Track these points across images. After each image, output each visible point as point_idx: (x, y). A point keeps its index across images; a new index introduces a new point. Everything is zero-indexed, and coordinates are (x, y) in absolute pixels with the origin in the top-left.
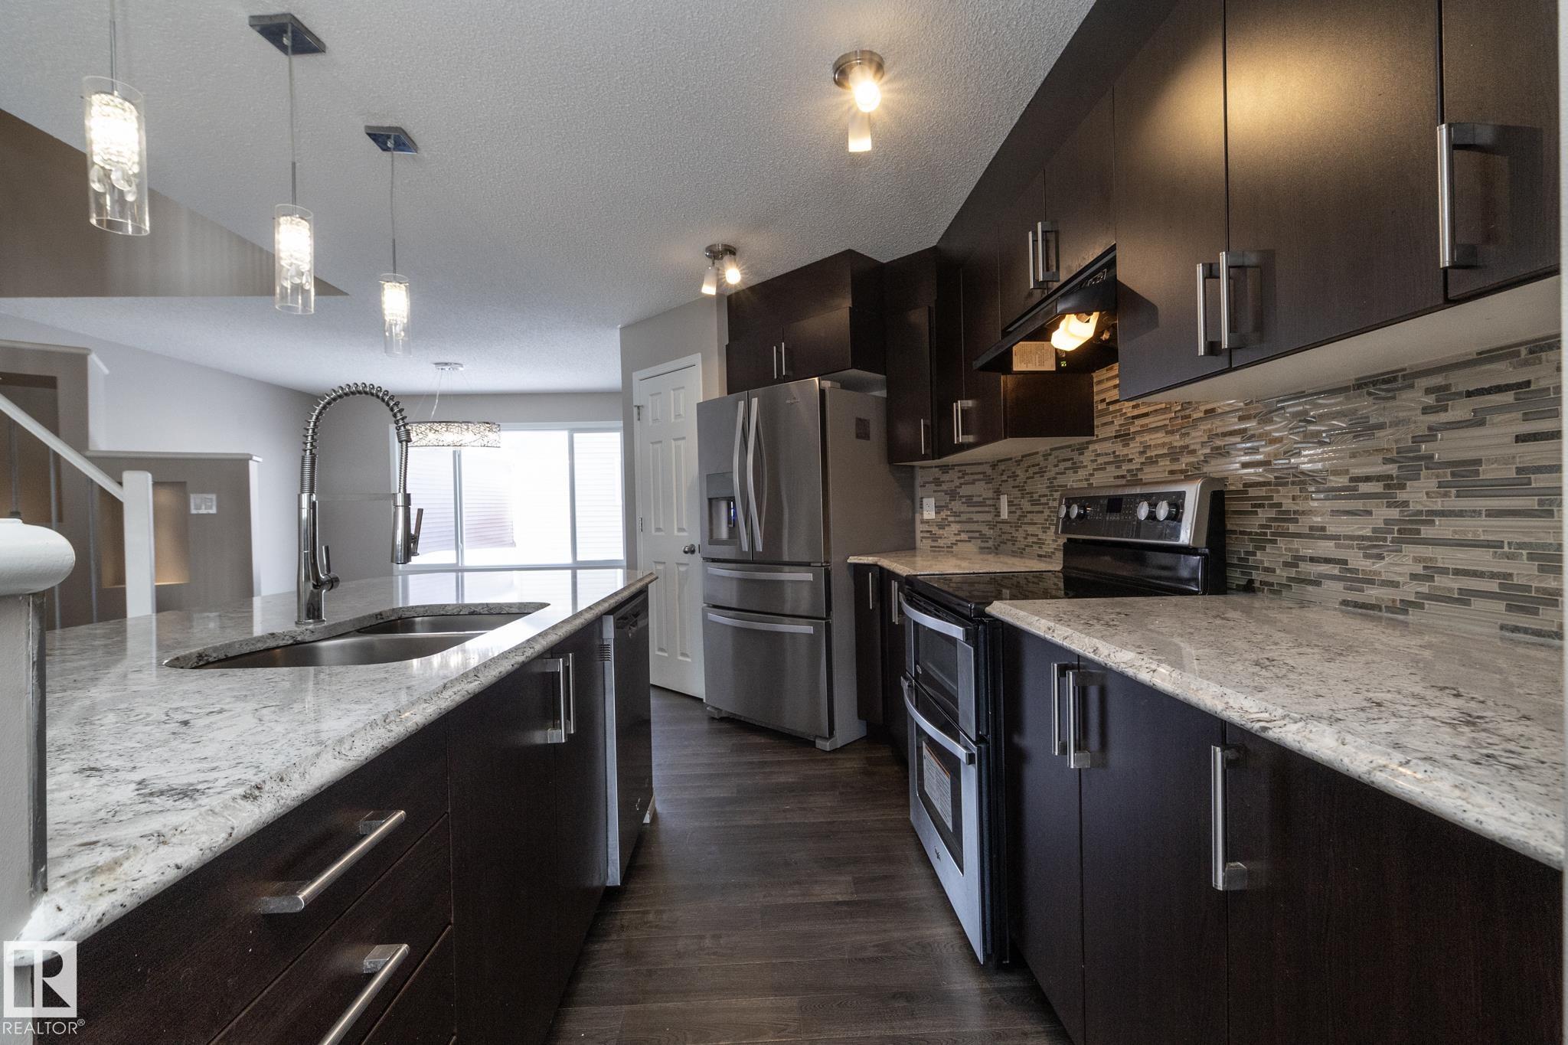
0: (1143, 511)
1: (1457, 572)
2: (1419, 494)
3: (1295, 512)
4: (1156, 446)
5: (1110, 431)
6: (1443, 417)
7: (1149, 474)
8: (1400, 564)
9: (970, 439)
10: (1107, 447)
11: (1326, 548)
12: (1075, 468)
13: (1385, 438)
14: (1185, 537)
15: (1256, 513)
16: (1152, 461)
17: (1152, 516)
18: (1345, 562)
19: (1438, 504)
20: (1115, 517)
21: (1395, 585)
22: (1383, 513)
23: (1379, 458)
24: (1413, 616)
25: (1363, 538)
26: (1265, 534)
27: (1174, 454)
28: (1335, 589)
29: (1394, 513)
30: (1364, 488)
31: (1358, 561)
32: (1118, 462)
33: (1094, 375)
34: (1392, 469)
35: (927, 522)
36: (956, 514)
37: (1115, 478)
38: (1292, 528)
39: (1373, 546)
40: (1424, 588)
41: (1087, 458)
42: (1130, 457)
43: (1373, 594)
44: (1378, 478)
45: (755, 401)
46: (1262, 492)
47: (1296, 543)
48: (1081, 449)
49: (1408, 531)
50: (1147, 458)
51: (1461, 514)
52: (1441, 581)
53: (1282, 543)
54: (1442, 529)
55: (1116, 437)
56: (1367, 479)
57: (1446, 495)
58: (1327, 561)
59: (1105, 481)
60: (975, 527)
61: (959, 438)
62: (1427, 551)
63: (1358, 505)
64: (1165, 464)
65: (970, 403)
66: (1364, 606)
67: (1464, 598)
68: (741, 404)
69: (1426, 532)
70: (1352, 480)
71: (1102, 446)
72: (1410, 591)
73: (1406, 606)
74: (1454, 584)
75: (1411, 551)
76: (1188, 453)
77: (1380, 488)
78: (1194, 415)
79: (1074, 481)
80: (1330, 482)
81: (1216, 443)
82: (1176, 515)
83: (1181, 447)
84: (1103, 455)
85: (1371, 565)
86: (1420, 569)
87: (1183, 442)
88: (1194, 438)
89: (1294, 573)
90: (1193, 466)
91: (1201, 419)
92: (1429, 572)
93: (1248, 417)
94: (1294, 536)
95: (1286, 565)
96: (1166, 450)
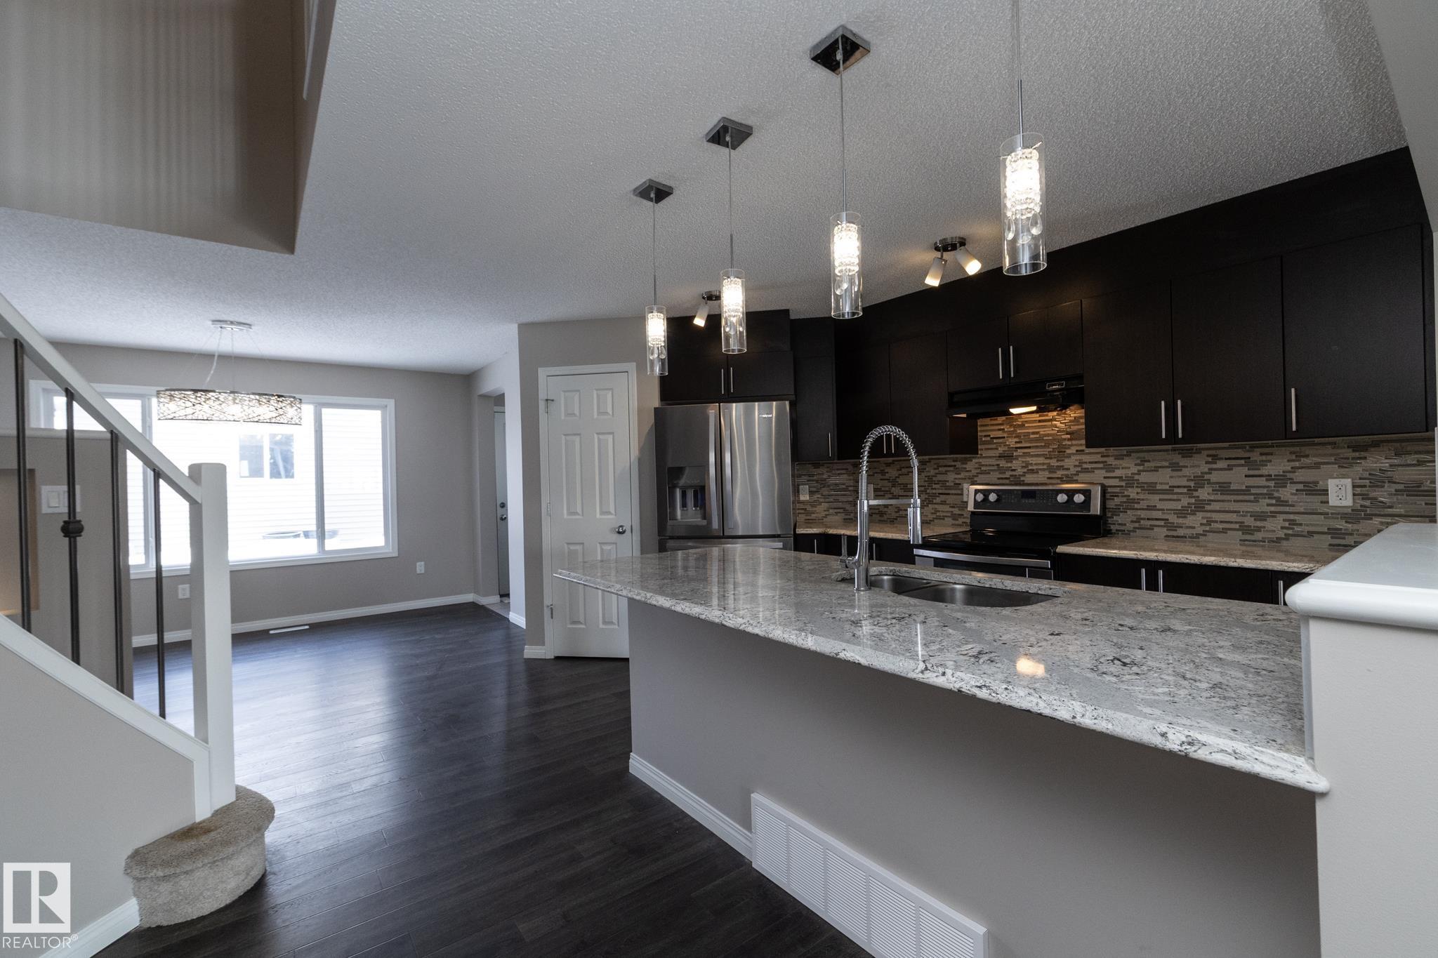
1: (1221, 522)
2: (1204, 494)
3: (1138, 499)
4: (1036, 464)
5: (993, 453)
6: (1214, 466)
8: (1196, 520)
10: (990, 461)
11: (1156, 514)
13: (1186, 472)
14: (1095, 511)
15: (1113, 499)
16: (1032, 471)
17: (1070, 501)
18: (1168, 520)
19: (1212, 498)
20: (1030, 501)
21: (1194, 528)
22: (1185, 501)
23: (1184, 479)
25: (1177, 510)
26: (1120, 509)
28: (1164, 531)
29: (1193, 501)
30: (1176, 490)
31: (1173, 518)
33: (978, 421)
34: (1192, 484)
35: (803, 502)
36: (824, 496)
37: (999, 479)
39: (1182, 513)
42: (1013, 468)
43: (1181, 532)
44: (1185, 487)
46: (1117, 490)
47: (1139, 513)
48: (965, 461)
49: (1200, 506)
50: (1028, 470)
51: (1223, 501)
52: (1214, 525)
54: (1215, 506)
55: (999, 457)
56: (1179, 487)
57: (1217, 494)
58: (1157, 519)
60: (840, 505)
62: (1209, 515)
63: (1175, 497)
66: (1178, 537)
67: (1224, 531)
68: (712, 413)
69: (1208, 508)
70: (1170, 487)
71: (985, 460)
72: (1200, 530)
73: (1198, 536)
74: (1220, 526)
75: (1200, 515)
76: (1063, 469)
77: (1185, 490)
78: (1068, 451)
79: (956, 479)
80: (1159, 487)
81: (1085, 466)
82: (1087, 503)
83: (1058, 466)
84: (986, 465)
85: (1181, 521)
86: (1205, 521)
87: (1059, 464)
88: (1068, 463)
89: (1137, 525)
90: (1067, 476)
91: (1073, 454)
92: (1209, 522)
93: (1108, 456)
94: (1137, 509)
95: (1132, 522)
96: (1045, 467)
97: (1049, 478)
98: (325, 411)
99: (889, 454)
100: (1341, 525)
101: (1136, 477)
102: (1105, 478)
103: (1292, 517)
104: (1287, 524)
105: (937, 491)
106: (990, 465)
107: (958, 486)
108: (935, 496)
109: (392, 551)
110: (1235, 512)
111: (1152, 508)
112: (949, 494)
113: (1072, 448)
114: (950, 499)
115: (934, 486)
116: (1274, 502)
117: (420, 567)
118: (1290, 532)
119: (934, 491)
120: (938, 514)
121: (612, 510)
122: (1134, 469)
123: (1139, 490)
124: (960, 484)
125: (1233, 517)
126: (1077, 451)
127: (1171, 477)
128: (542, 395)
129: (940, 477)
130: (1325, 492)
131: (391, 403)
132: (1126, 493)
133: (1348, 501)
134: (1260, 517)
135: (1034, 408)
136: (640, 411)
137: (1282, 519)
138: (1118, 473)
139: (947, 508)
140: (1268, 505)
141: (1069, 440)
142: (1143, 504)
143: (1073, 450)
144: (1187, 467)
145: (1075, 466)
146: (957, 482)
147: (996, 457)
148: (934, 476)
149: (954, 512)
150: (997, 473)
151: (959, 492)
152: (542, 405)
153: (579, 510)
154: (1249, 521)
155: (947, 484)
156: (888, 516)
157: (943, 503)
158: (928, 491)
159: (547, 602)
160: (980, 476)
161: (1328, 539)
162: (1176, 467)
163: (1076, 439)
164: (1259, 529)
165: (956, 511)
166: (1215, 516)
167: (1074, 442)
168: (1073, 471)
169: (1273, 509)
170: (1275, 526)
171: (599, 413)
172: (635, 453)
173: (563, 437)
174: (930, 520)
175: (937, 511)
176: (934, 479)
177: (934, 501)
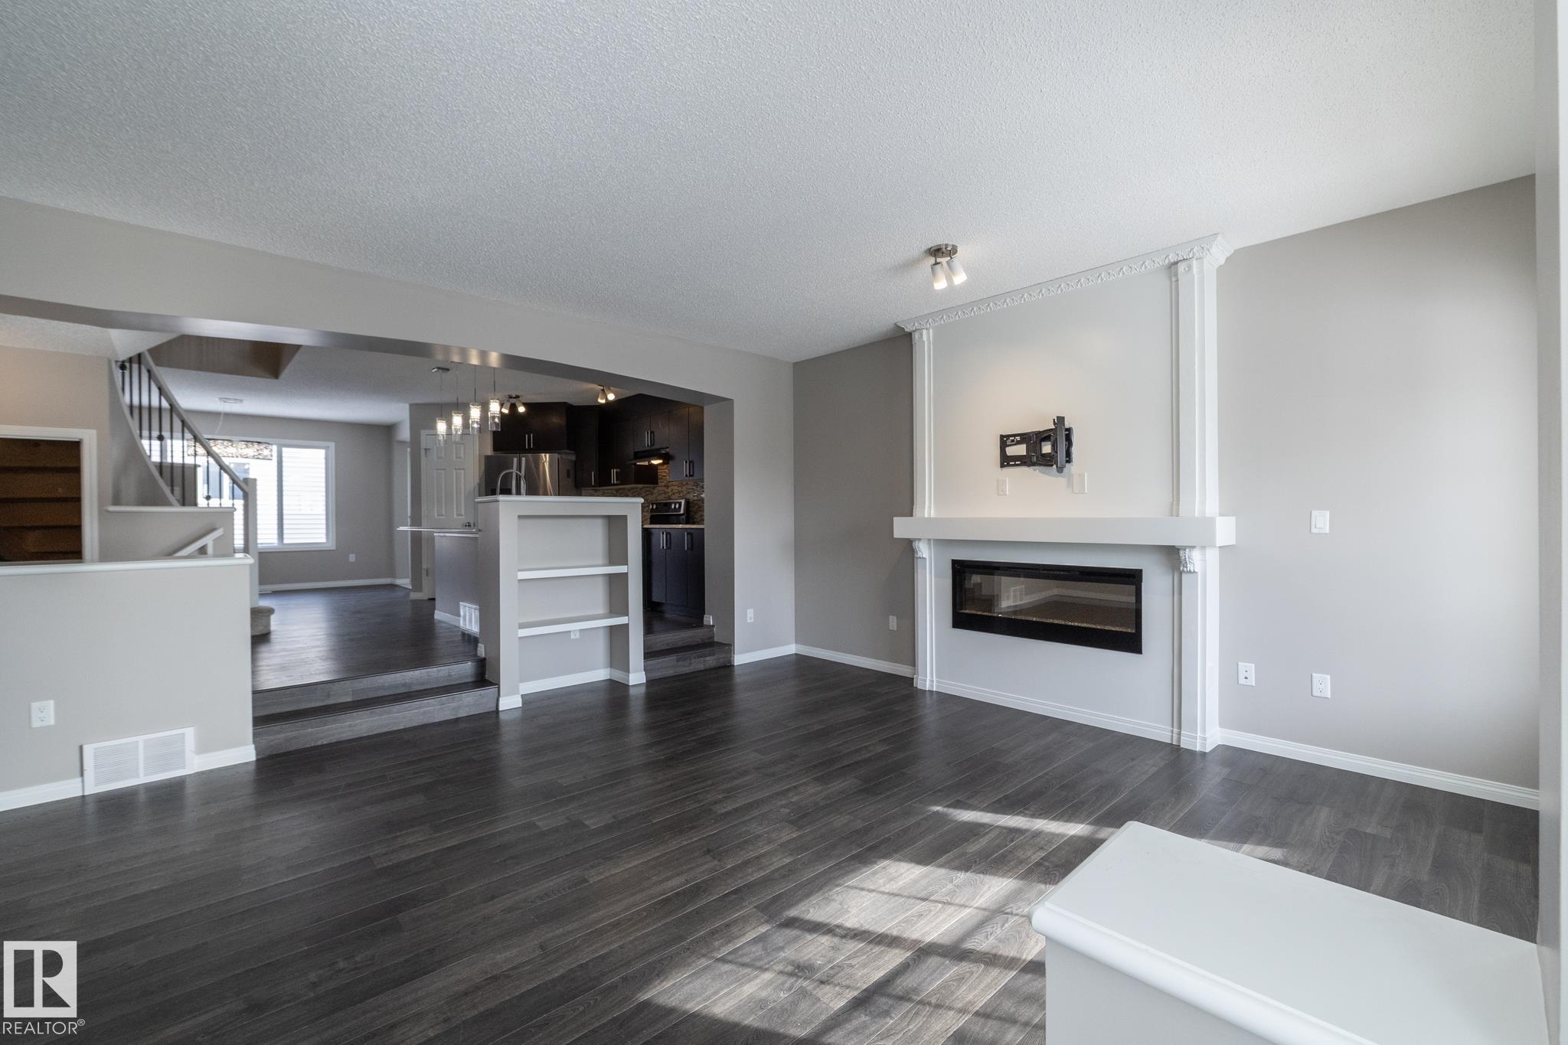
0: (673, 507)
4: (675, 489)
5: (663, 484)
7: (673, 496)
9: (619, 482)
10: (663, 488)
12: (652, 494)
14: (682, 512)
16: (674, 494)
17: (675, 507)
20: (665, 508)
27: (679, 492)
32: (665, 493)
37: (664, 497)
41: (656, 491)
42: (668, 491)
45: (524, 459)
48: (654, 488)
55: (664, 486)
59: (662, 499)
61: (614, 480)
64: (677, 495)
65: (618, 470)
68: (515, 460)
71: (660, 488)
82: (680, 507)
98: (284, 450)
109: (332, 546)
117: (352, 558)
121: (463, 513)
128: (423, 445)
131: (332, 445)
135: (661, 461)
136: (480, 456)
152: (423, 452)
153: (444, 513)
159: (424, 566)
171: (457, 458)
172: (477, 480)
173: (435, 471)
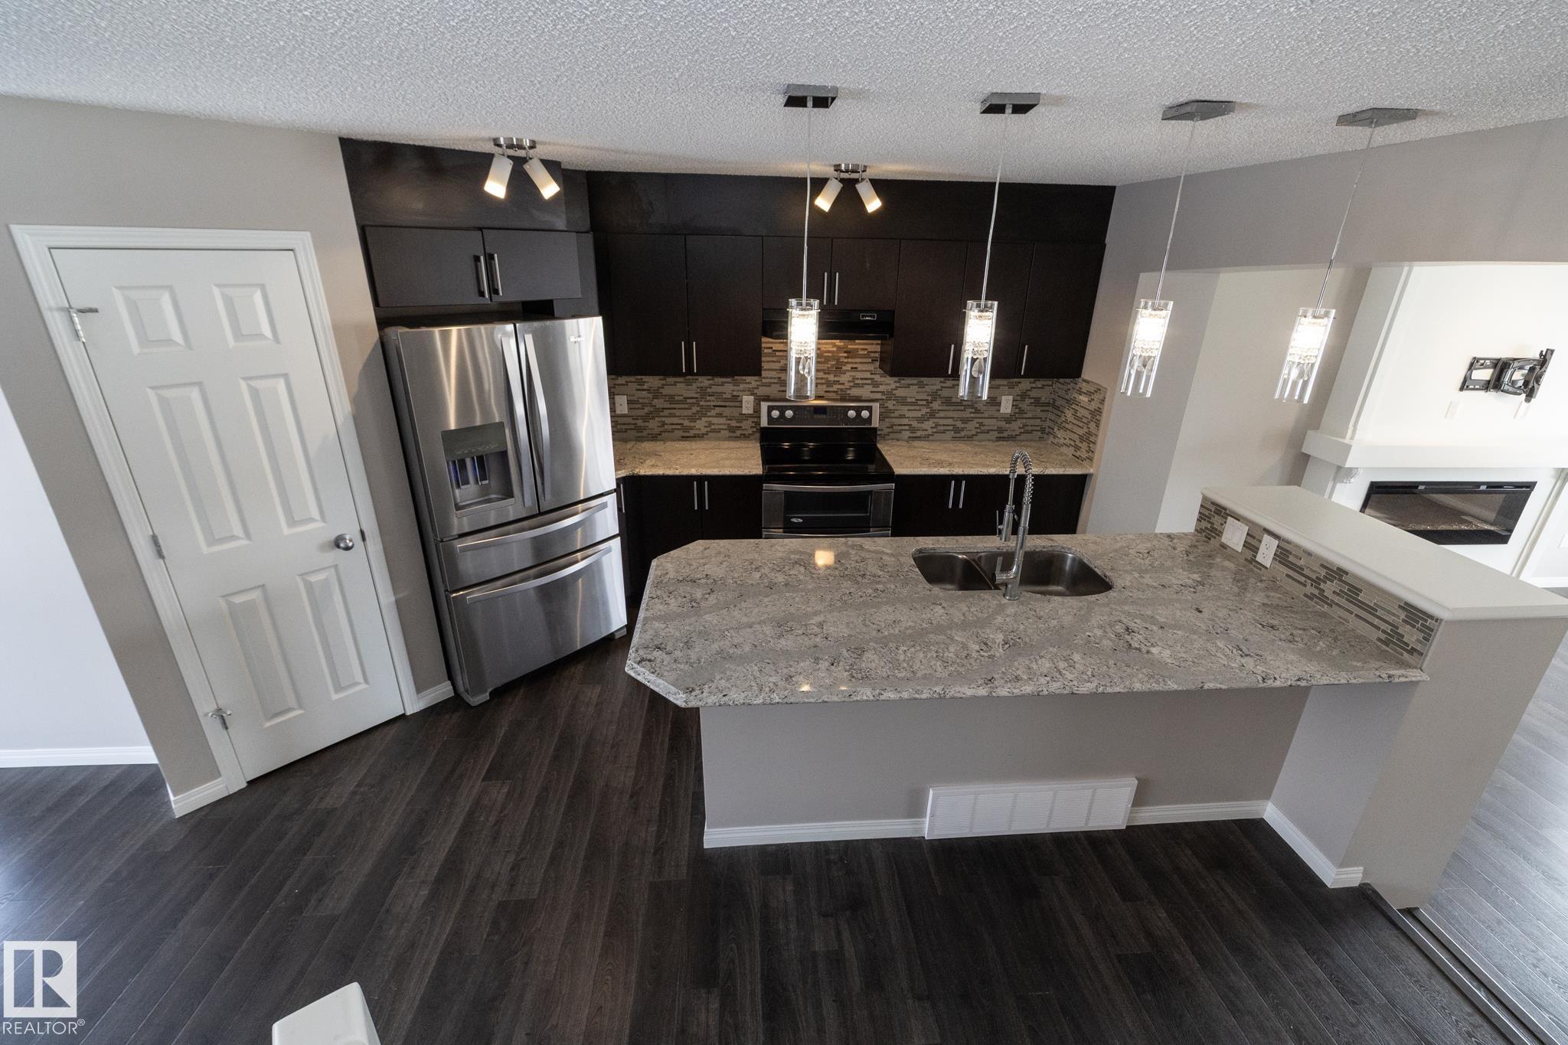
2: (936, 405)
5: (775, 366)
6: (944, 385)
8: (928, 425)
11: (905, 421)
13: (927, 388)
19: (940, 408)
21: (926, 430)
22: (924, 411)
23: (926, 394)
24: (931, 438)
25: (918, 417)
28: (907, 434)
29: (928, 410)
30: (920, 403)
31: (915, 424)
34: (929, 398)
38: (892, 415)
39: (921, 420)
40: (935, 430)
43: (918, 434)
44: (925, 400)
45: (529, 338)
49: (932, 415)
53: (886, 420)
54: (942, 414)
55: (780, 370)
56: (921, 400)
58: (905, 425)
62: (936, 420)
63: (918, 408)
66: (916, 437)
67: (944, 432)
68: (509, 342)
69: (937, 415)
70: (916, 400)
72: (930, 431)
74: (942, 428)
75: (932, 420)
76: (839, 384)
77: (924, 403)
78: (844, 368)
79: (734, 391)
80: (909, 400)
81: (857, 382)
82: (870, 418)
83: (834, 381)
84: (767, 378)
85: (919, 425)
86: (934, 425)
87: (836, 379)
88: (844, 378)
89: (890, 430)
90: (841, 390)
91: (848, 370)
92: (937, 425)
93: (875, 374)
94: (892, 418)
95: (888, 427)
96: (824, 381)
97: (826, 392)
99: (690, 371)
100: (1003, 424)
101: (894, 392)
102: (872, 392)
103: (981, 420)
104: (977, 425)
105: (712, 404)
106: (771, 378)
107: (736, 399)
108: (709, 408)
110: (951, 418)
111: (902, 416)
112: (725, 406)
113: (848, 365)
114: (727, 412)
115: (708, 398)
116: (973, 410)
118: (979, 430)
119: (709, 403)
120: (713, 427)
121: (314, 514)
122: (893, 386)
123: (895, 402)
124: (739, 396)
125: (950, 422)
126: (852, 368)
127: (917, 392)
129: (715, 389)
130: (999, 404)
132: (886, 405)
133: (1009, 411)
134: (965, 421)
137: (975, 422)
138: (882, 388)
139: (722, 420)
140: (971, 413)
141: (845, 357)
142: (897, 414)
143: (848, 367)
144: (927, 385)
145: (849, 381)
146: (735, 393)
147: (776, 370)
148: (707, 388)
149: (732, 425)
150: (777, 386)
151: (738, 404)
154: (959, 424)
155: (724, 396)
156: (648, 431)
157: (720, 415)
158: (701, 403)
160: (761, 388)
161: (996, 434)
162: (921, 385)
163: (852, 358)
164: (963, 429)
165: (734, 424)
166: (941, 422)
167: (850, 360)
168: (847, 385)
169: (972, 415)
170: (972, 426)
172: (344, 407)
174: (703, 434)
175: (710, 424)
176: (708, 390)
177: (709, 414)
